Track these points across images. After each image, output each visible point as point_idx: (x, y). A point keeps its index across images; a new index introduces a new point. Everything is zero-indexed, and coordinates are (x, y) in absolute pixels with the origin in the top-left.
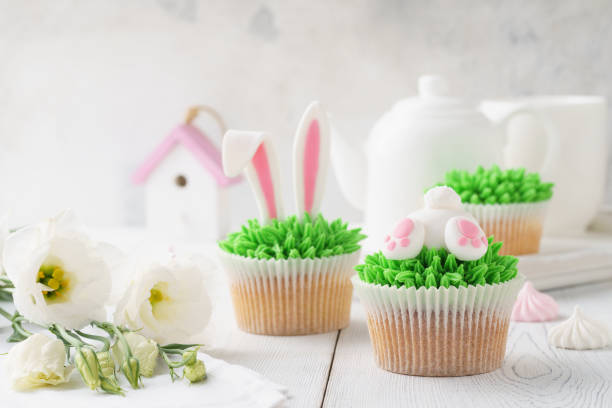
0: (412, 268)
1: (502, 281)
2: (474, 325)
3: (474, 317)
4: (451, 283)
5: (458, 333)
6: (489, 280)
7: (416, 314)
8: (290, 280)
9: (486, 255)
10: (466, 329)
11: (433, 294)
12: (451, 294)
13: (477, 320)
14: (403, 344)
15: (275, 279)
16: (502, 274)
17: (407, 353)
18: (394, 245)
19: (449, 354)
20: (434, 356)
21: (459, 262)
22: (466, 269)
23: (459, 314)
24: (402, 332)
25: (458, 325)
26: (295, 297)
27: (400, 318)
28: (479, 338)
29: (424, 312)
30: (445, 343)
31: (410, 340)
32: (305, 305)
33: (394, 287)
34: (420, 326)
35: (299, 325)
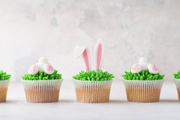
0: (36, 76)
1: (58, 79)
2: (51, 90)
3: (51, 88)
4: (45, 79)
5: (47, 92)
6: (55, 79)
7: (37, 87)
9: (54, 73)
10: (49, 91)
11: (41, 81)
12: (45, 82)
13: (52, 89)
14: (33, 95)
16: (58, 77)
17: (34, 97)
18: (31, 71)
19: (45, 97)
20: (41, 98)
21: (47, 75)
22: (49, 76)
23: (47, 87)
24: (33, 92)
25: (47, 90)
27: (33, 88)
28: (52, 93)
29: (39, 87)
30: (44, 94)
31: (35, 94)
33: (31, 80)
34: (38, 90)
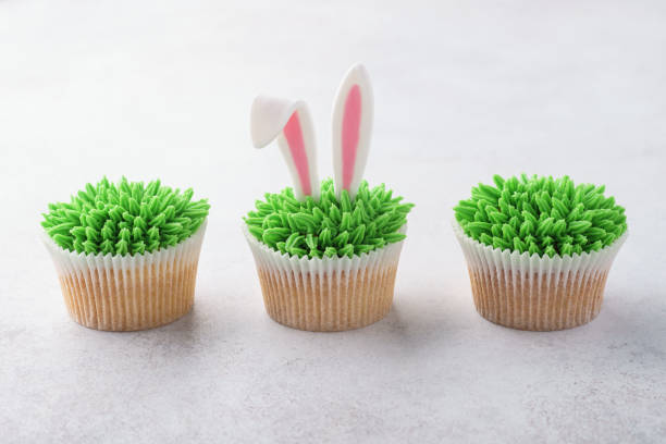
8: (325, 276)
15: (309, 275)
26: (330, 294)
32: (342, 302)
35: (334, 322)
